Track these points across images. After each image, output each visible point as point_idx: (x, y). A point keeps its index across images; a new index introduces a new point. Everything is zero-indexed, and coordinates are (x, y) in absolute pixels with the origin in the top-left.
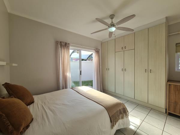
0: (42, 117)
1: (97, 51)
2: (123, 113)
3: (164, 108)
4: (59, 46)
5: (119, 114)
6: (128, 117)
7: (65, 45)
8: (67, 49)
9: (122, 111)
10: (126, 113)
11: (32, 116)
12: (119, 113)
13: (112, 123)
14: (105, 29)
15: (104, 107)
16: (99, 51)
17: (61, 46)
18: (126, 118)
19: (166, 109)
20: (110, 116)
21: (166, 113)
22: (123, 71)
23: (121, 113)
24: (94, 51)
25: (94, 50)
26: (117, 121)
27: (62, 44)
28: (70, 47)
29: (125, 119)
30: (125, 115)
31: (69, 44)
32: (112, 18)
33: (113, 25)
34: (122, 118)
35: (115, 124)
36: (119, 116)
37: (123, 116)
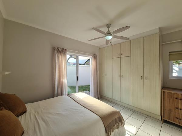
0: (33, 129)
1: (94, 57)
2: (118, 122)
3: (160, 115)
4: (56, 52)
5: (114, 124)
6: (124, 126)
7: (62, 51)
8: (64, 55)
9: (118, 120)
10: (122, 122)
11: (23, 129)
12: (114, 122)
13: (107, 133)
14: (102, 37)
15: (100, 117)
16: (96, 57)
17: (58, 52)
18: (122, 126)
19: (161, 116)
20: (106, 126)
21: (161, 120)
22: (120, 77)
23: (116, 122)
24: (92, 57)
25: (92, 55)
26: (113, 131)
27: (59, 50)
28: (67, 53)
29: (121, 128)
30: (120, 124)
31: (66, 50)
32: (109, 27)
33: (110, 34)
34: (118, 127)
35: (111, 134)
36: (114, 126)
37: (119, 125)
